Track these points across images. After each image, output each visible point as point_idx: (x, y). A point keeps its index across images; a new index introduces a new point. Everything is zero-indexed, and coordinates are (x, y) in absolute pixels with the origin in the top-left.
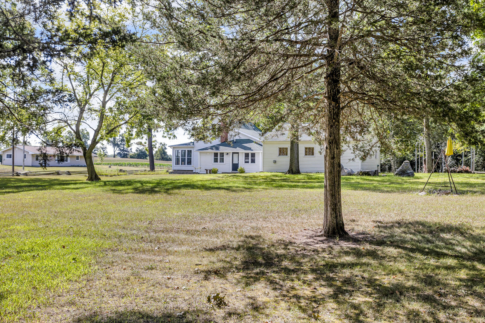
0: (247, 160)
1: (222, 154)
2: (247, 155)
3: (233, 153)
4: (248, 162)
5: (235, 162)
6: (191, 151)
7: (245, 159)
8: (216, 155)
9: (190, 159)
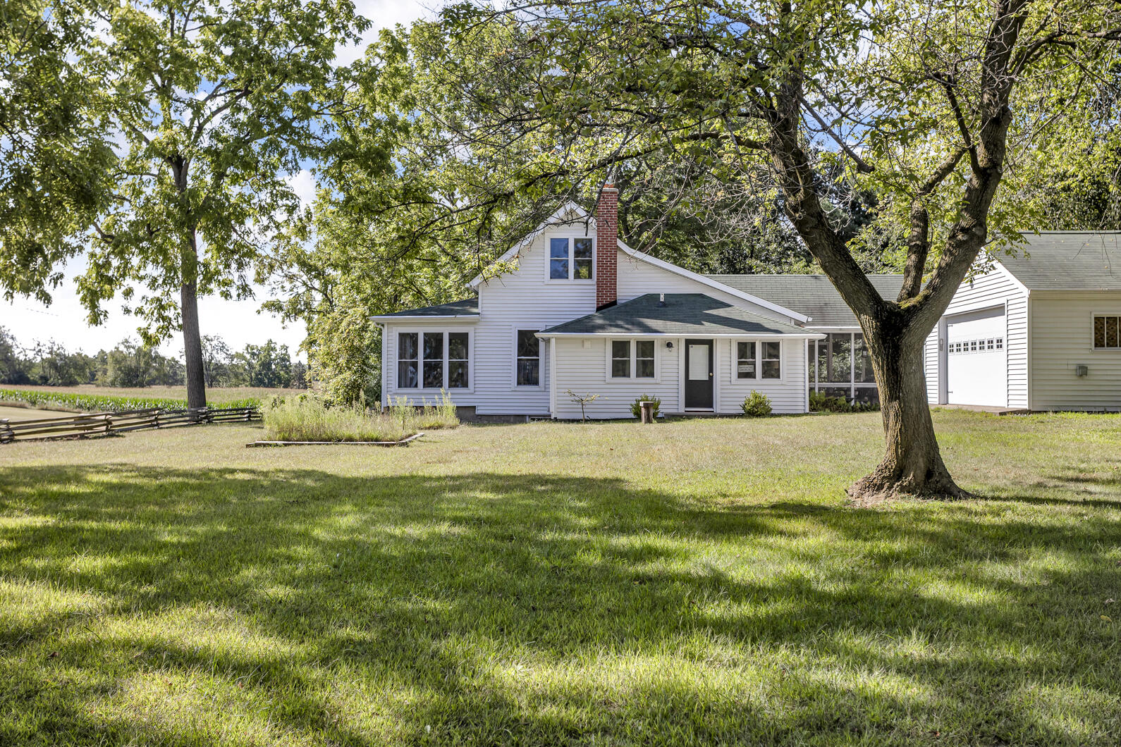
0: (746, 369)
1: (646, 347)
2: (745, 350)
3: (689, 342)
4: (751, 375)
5: (699, 374)
6: (465, 336)
7: (740, 363)
8: (620, 348)
9: (464, 366)
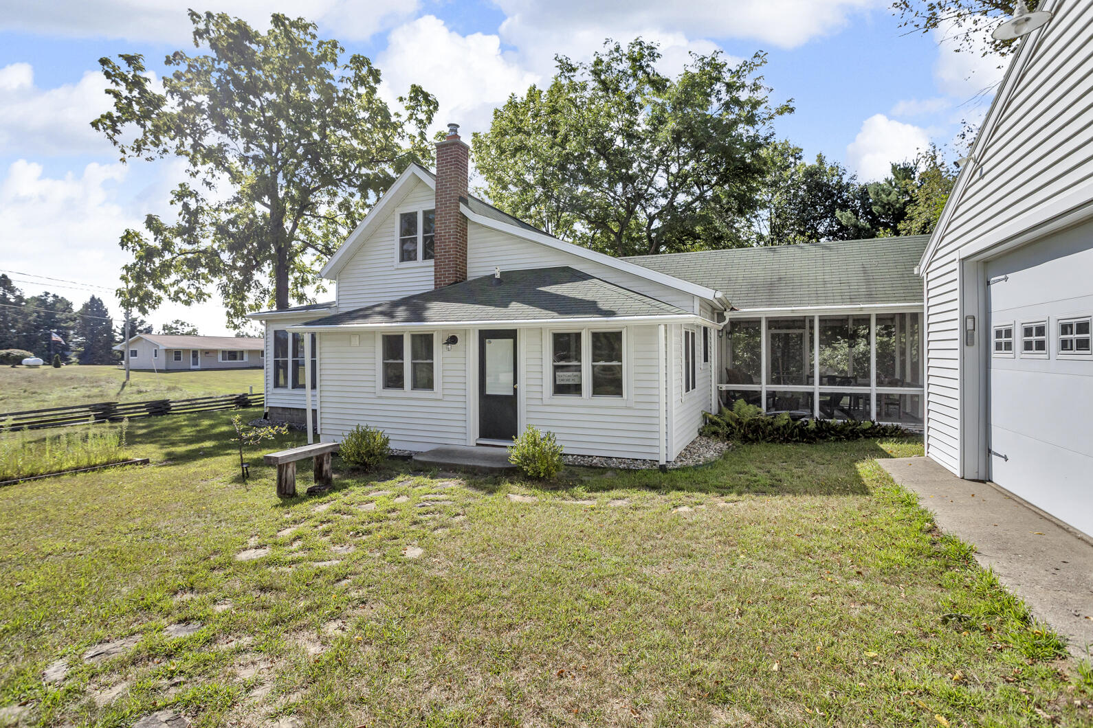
0: (566, 377)
1: (424, 343)
2: (565, 346)
3: (486, 335)
4: (576, 389)
5: (499, 384)
7: (556, 368)
8: (392, 345)
